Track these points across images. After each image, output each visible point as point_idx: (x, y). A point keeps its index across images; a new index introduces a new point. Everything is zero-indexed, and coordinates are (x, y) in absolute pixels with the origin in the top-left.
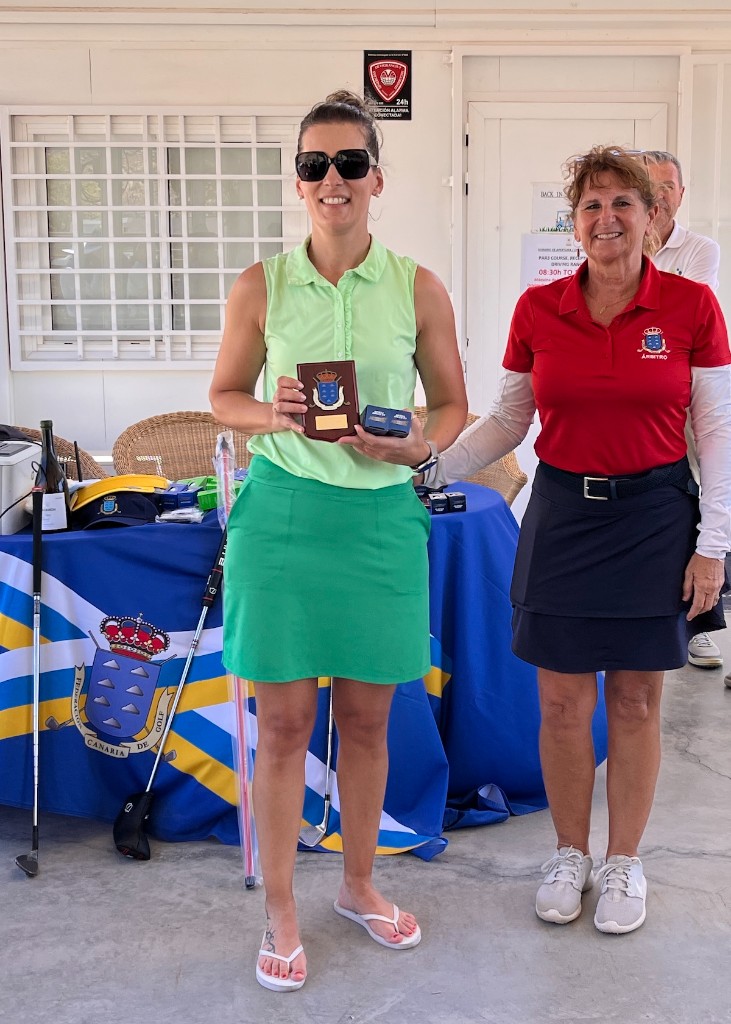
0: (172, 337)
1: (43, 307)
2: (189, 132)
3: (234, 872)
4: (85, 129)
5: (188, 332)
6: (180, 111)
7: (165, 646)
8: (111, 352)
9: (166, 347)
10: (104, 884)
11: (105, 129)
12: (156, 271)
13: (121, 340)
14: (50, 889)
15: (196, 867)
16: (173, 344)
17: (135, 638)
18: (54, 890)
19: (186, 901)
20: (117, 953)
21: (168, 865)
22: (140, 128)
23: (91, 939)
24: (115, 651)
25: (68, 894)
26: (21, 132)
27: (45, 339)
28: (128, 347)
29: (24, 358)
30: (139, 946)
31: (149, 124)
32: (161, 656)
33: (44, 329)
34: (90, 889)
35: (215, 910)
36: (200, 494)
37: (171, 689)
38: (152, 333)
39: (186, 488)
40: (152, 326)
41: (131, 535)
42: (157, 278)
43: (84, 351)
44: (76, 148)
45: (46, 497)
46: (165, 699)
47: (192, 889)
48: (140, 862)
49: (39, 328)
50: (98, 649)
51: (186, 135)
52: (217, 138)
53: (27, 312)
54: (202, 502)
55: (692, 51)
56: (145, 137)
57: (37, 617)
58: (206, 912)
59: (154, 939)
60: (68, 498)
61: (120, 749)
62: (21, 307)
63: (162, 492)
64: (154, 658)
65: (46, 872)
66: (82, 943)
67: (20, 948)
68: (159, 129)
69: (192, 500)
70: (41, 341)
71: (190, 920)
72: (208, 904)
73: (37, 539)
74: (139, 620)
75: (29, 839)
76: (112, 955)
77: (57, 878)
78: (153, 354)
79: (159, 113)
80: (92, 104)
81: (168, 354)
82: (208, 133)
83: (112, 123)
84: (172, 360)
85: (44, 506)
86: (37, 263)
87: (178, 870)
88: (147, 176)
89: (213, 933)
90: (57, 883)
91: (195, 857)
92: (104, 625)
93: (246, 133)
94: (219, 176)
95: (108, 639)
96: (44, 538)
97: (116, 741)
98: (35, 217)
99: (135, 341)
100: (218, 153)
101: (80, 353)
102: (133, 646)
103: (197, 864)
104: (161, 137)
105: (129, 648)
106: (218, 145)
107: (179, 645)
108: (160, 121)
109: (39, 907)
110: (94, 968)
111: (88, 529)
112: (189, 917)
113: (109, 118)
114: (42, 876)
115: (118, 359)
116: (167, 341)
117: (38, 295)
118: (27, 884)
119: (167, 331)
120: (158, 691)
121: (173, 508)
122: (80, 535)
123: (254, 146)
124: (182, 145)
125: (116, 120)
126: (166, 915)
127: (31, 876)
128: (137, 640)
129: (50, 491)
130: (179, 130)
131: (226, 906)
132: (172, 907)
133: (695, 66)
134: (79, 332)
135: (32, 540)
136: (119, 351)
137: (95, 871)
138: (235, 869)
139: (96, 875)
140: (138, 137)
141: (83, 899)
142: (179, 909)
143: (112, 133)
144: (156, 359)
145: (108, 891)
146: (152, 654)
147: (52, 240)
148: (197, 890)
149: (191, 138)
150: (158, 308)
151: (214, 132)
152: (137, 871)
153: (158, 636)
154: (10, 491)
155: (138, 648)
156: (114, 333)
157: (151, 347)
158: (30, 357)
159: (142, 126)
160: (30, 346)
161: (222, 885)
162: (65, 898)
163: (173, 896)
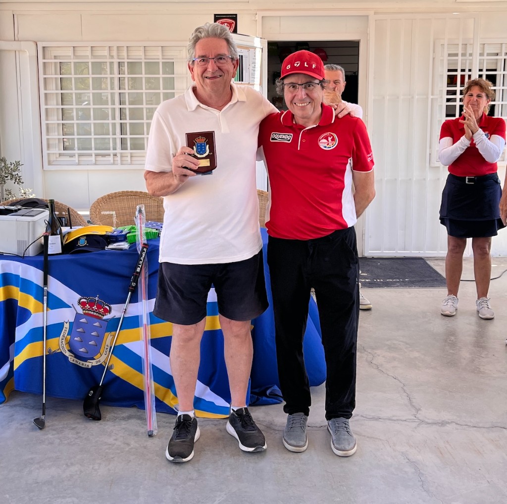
0: (121, 153)
1: (59, 139)
2: (129, 54)
3: (143, 427)
4: (79, 53)
5: (129, 151)
6: (125, 44)
7: (110, 312)
8: (92, 160)
9: (118, 158)
10: (78, 433)
11: (89, 53)
12: (114, 121)
13: (97, 155)
14: (50, 436)
15: (124, 424)
16: (122, 157)
17: (95, 307)
18: (52, 436)
19: (118, 443)
20: (81, 472)
21: (110, 423)
22: (106, 53)
23: (69, 464)
24: (85, 314)
25: (59, 439)
26: (48, 54)
27: (60, 155)
28: (100, 158)
29: (49, 164)
30: (93, 468)
31: (110, 50)
32: (108, 316)
33: (59, 150)
34: (70, 436)
35: (132, 448)
36: (128, 235)
37: (113, 333)
38: (112, 152)
39: (122, 232)
40: (111, 149)
41: (93, 257)
42: (114, 125)
43: (79, 160)
44: (74, 62)
45: (50, 237)
46: (110, 338)
47: (121, 436)
48: (96, 421)
49: (57, 149)
50: (77, 313)
51: (128, 56)
52: (143, 57)
53: (51, 142)
54: (129, 239)
55: (375, 13)
56: (108, 56)
57: (45, 298)
58: (127, 449)
59: (100, 464)
60: (62, 237)
61: (87, 363)
62: (48, 139)
63: (110, 234)
64: (105, 318)
65: (49, 426)
66: (64, 466)
67: (32, 469)
68: (114, 53)
69: (124, 238)
70: (58, 156)
71: (119, 453)
72: (128, 445)
73: (46, 258)
74: (97, 299)
75: (40, 409)
76: (78, 473)
77: (54, 430)
78: (112, 161)
79: (115, 45)
80: (82, 41)
81: (119, 162)
82: (138, 55)
83: (92, 50)
84: (122, 164)
85: (49, 242)
86: (56, 118)
87: (114, 426)
88: (109, 76)
89: (130, 461)
90: (54, 432)
91: (124, 419)
92: (79, 301)
93: (156, 55)
94: (144, 76)
95: (82, 308)
96: (49, 258)
97: (85, 360)
98: (55, 96)
99: (104, 155)
100: (143, 65)
101: (77, 161)
102: (94, 312)
103: (123, 423)
104: (115, 57)
105: (92, 313)
106: (143, 61)
107: (116, 311)
108: (115, 49)
109: (44, 446)
110: (69, 480)
111: (72, 253)
112: (119, 452)
113: (90, 47)
114: (46, 429)
115: (95, 164)
116: (119, 155)
117: (56, 133)
118: (39, 433)
119: (119, 150)
120: (106, 334)
121: (115, 242)
122: (67, 257)
123: (161, 61)
124: (126, 61)
125: (94, 49)
126: (107, 451)
127: (41, 429)
128: (96, 308)
129: (53, 234)
130: (124, 53)
131: (138, 446)
132: (111, 446)
133: (376, 21)
134: (76, 152)
135: (43, 259)
136: (96, 160)
137: (74, 426)
138: (143, 426)
139: (73, 429)
140: (104, 57)
141: (66, 442)
142: (114, 448)
143: (92, 55)
144: (114, 164)
145: (80, 437)
146: (103, 316)
147: (63, 107)
148: (123, 437)
149: (130, 57)
150: (114, 139)
151: (141, 54)
152: (94, 426)
153: (106, 307)
154: (34, 234)
155: (97, 313)
156: (93, 152)
157: (111, 158)
158: (53, 163)
159: (106, 51)
160: (53, 158)
161: (136, 434)
162: (57, 441)
163: (111, 440)
